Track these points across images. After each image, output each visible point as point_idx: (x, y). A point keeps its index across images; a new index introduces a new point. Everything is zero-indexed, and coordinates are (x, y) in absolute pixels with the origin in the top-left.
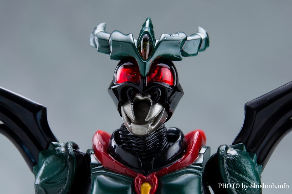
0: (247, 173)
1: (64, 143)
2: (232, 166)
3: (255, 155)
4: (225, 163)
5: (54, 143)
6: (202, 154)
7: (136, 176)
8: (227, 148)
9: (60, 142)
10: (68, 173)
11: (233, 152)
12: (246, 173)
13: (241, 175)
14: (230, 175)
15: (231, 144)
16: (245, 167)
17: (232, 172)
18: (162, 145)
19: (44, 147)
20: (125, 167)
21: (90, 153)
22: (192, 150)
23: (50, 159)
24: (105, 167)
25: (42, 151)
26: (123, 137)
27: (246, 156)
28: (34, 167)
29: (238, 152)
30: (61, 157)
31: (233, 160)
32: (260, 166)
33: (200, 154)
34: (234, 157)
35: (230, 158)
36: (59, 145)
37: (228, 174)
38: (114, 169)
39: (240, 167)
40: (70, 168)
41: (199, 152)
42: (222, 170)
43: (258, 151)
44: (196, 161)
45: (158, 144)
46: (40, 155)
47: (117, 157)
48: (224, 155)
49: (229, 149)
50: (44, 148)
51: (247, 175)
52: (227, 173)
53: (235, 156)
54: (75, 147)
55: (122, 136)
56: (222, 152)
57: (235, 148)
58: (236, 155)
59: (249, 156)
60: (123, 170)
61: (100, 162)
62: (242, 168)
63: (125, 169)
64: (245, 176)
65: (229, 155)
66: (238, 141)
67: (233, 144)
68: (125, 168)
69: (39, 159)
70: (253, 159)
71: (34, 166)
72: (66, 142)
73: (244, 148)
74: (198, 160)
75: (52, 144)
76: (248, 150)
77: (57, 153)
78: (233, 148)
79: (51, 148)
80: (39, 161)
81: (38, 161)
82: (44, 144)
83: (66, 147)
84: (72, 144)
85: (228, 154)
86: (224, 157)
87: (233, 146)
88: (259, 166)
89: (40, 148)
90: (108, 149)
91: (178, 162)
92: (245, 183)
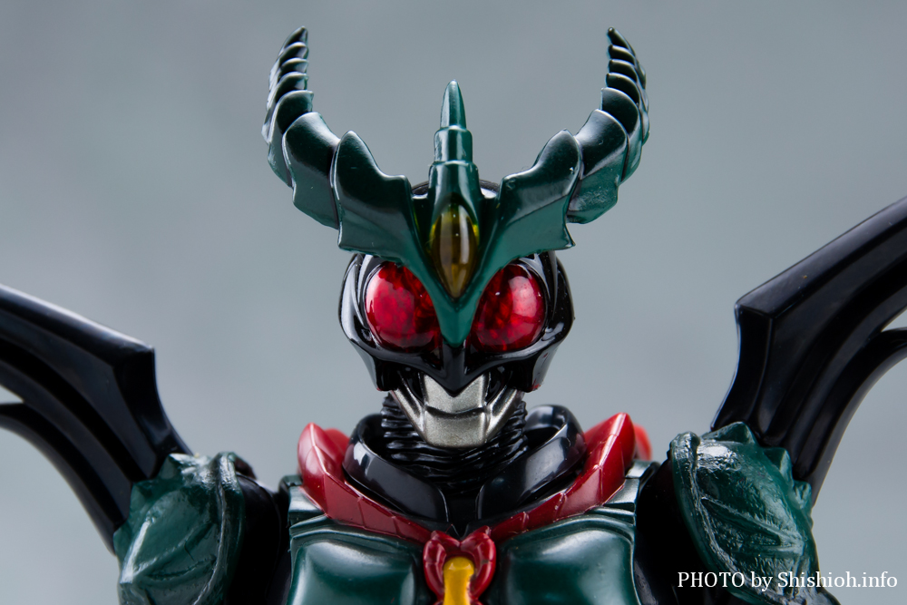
0: (765, 509)
1: (208, 458)
2: (716, 491)
3: (786, 455)
4: (692, 482)
5: (177, 457)
7: (429, 538)
8: (695, 442)
9: (197, 454)
10: (219, 541)
11: (716, 451)
12: (761, 509)
13: (748, 515)
14: (714, 517)
15: (709, 430)
16: (755, 488)
17: (719, 507)
19: (148, 471)
20: (394, 514)
21: (289, 484)
23: (164, 505)
24: (333, 518)
25: (141, 483)
27: (757, 457)
28: (115, 534)
29: (733, 449)
30: (199, 497)
31: (717, 472)
32: (805, 488)
34: (720, 462)
35: (708, 467)
36: (194, 464)
37: (707, 514)
38: (360, 521)
39: (741, 490)
40: (225, 526)
42: (685, 505)
43: (795, 441)
46: (136, 496)
47: (373, 490)
48: (686, 460)
49: (702, 443)
50: (148, 474)
51: (764, 514)
52: (703, 513)
53: (721, 460)
54: (243, 469)
56: (682, 451)
57: (721, 439)
58: (725, 458)
59: (766, 458)
60: (389, 521)
61: (319, 507)
62: (747, 491)
63: (394, 521)
64: (760, 517)
65: (705, 457)
66: (727, 417)
67: (713, 429)
68: (394, 517)
69: (131, 507)
70: (779, 465)
71: (116, 528)
72: (213, 456)
73: (749, 434)
75: (172, 459)
76: (761, 441)
77: (187, 484)
78: (714, 441)
79: (167, 473)
80: (132, 514)
81: (129, 515)
82: (146, 459)
83: (215, 465)
84: (231, 457)
85: (699, 458)
86: (688, 466)
87: (714, 433)
88: (802, 487)
89: (134, 473)
90: (343, 468)
92: (761, 539)
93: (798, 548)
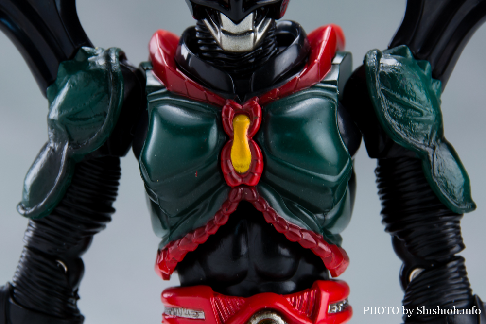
0: (415, 95)
1: (103, 50)
2: (389, 84)
3: (428, 65)
4: (376, 79)
5: (86, 49)
6: (337, 64)
7: (225, 104)
8: (379, 55)
9: (97, 48)
10: (109, 105)
11: (390, 62)
12: (414, 96)
13: (406, 99)
14: (388, 99)
15: (386, 48)
16: (411, 84)
17: (389, 94)
18: (268, 50)
19: (69, 55)
20: (205, 90)
21: (145, 68)
22: (319, 57)
23: (78, 77)
24: (171, 90)
25: (65, 62)
26: (201, 36)
27: (411, 66)
28: (48, 89)
29: (399, 61)
30: (99, 75)
31: (391, 74)
32: (438, 83)
33: (334, 64)
34: (392, 68)
35: (386, 71)
36: (95, 54)
37: (384, 97)
38: (186, 93)
39: (403, 85)
41: (332, 60)
42: (372, 92)
43: (434, 56)
44: (327, 77)
45: (261, 48)
46: (61, 70)
47: (192, 73)
48: (374, 67)
49: (383, 56)
51: (415, 98)
52: (382, 97)
53: (393, 67)
54: (122, 57)
55: (200, 34)
56: (372, 61)
57: (394, 54)
58: (395, 66)
59: (418, 66)
60: (201, 94)
61: (162, 83)
62: (406, 86)
63: (205, 94)
64: (413, 100)
65: (384, 65)
66: (398, 42)
67: (390, 48)
68: (205, 92)
69: (58, 75)
70: (424, 69)
71: (48, 86)
72: (106, 48)
73: (409, 52)
74: (330, 74)
75: (83, 51)
76: (415, 57)
77: (92, 68)
78: (389, 55)
79: (79, 58)
80: (58, 79)
81: (56, 79)
82: (69, 49)
83: (107, 57)
84: (117, 54)
85: (381, 65)
86: (375, 70)
87: (390, 50)
88: (436, 83)
89: (61, 58)
90: (175, 60)
91: (295, 78)
92: (413, 112)
93: (432, 117)
